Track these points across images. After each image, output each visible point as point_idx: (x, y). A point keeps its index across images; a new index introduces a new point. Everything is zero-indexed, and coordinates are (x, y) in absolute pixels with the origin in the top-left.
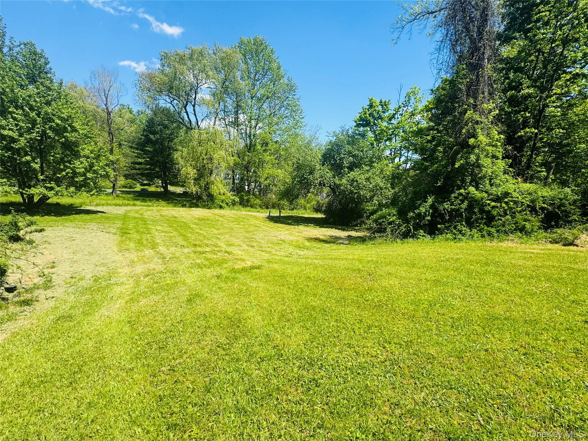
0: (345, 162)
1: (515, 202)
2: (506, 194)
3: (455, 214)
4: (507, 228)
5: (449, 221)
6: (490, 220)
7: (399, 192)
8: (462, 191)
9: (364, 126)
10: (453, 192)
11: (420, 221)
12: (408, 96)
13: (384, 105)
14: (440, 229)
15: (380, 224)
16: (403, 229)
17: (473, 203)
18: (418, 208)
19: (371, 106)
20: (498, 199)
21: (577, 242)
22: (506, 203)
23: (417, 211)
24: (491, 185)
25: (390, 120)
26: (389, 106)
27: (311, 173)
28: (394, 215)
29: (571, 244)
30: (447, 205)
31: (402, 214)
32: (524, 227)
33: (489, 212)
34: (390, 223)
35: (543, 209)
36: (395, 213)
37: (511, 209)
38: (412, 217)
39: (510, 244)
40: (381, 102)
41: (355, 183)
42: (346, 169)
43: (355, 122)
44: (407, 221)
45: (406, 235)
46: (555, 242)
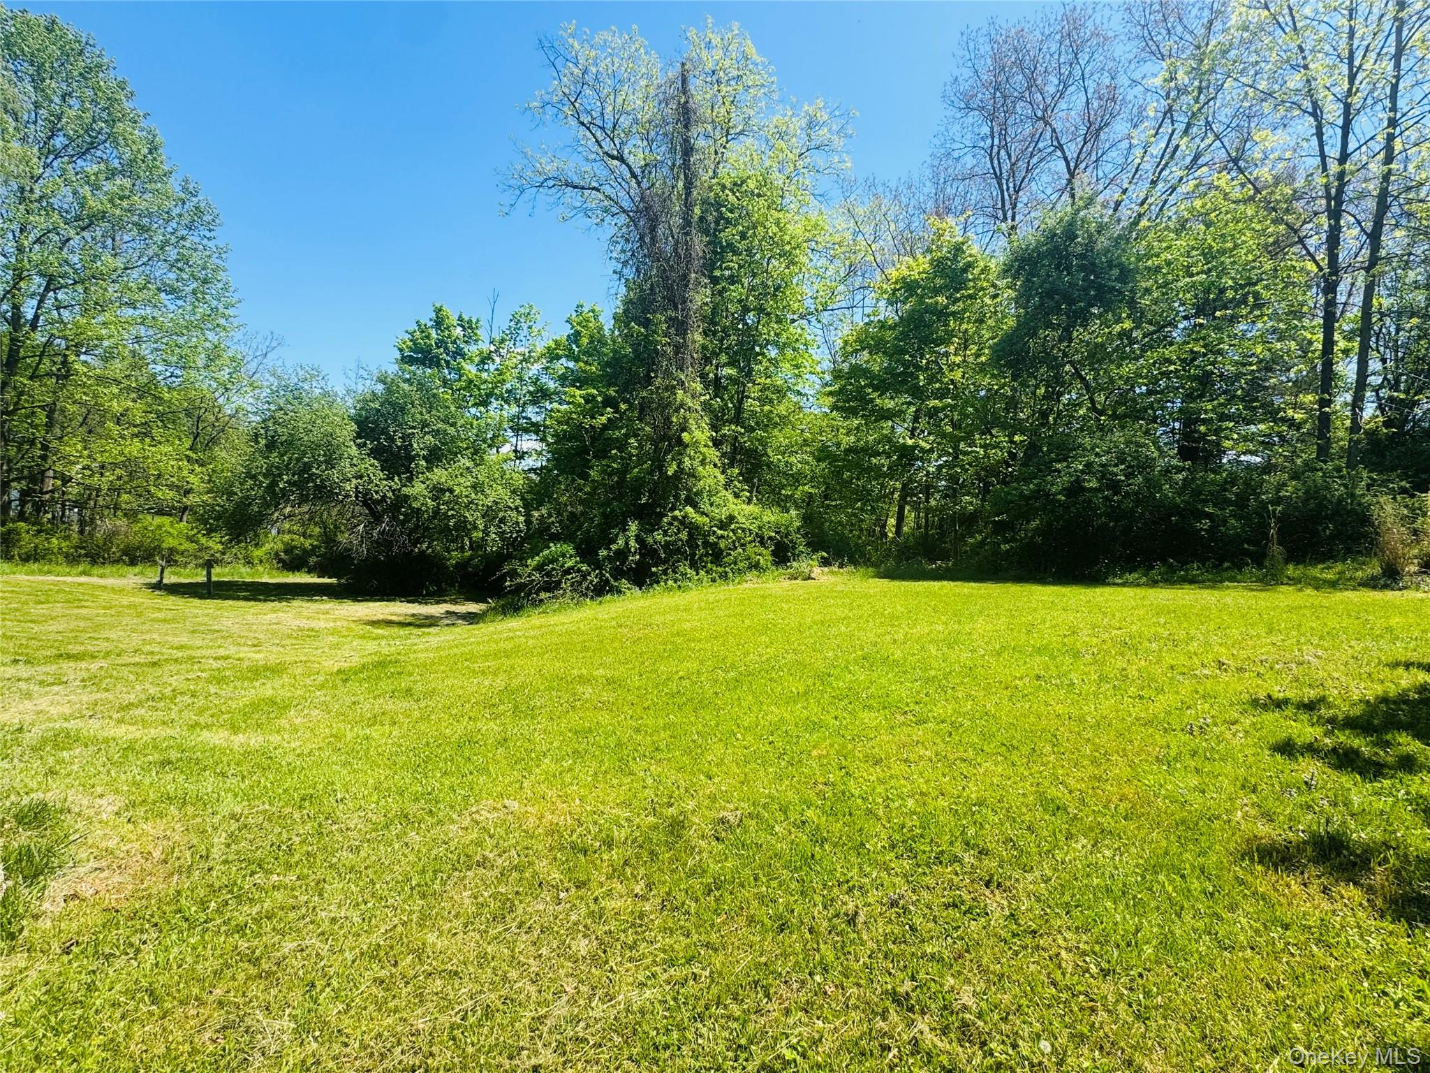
0: (415, 446)
1: (744, 530)
2: (731, 518)
3: (673, 551)
4: (741, 565)
5: (665, 562)
6: (717, 556)
7: (550, 516)
8: (677, 513)
9: (422, 362)
10: (663, 515)
11: (622, 563)
12: (515, 319)
13: (469, 327)
14: (654, 574)
15: (548, 574)
16: (593, 578)
17: (694, 529)
18: (614, 541)
19: (439, 323)
20: (723, 526)
21: (813, 575)
22: (733, 531)
23: (614, 547)
24: (711, 505)
25: (483, 362)
26: (478, 332)
27: (330, 463)
28: (571, 556)
29: (809, 578)
30: (658, 536)
31: (587, 552)
32: (758, 562)
33: (716, 544)
34: (568, 572)
35: (770, 538)
36: (573, 552)
37: (739, 539)
38: (608, 558)
39: (749, 585)
40: (460, 319)
41: (447, 494)
42: (423, 463)
43: (401, 350)
44: (598, 565)
45: (601, 590)
46: (793, 577)
